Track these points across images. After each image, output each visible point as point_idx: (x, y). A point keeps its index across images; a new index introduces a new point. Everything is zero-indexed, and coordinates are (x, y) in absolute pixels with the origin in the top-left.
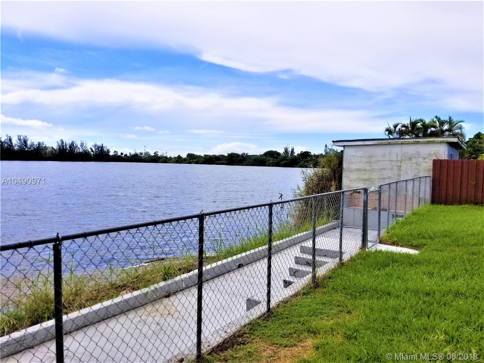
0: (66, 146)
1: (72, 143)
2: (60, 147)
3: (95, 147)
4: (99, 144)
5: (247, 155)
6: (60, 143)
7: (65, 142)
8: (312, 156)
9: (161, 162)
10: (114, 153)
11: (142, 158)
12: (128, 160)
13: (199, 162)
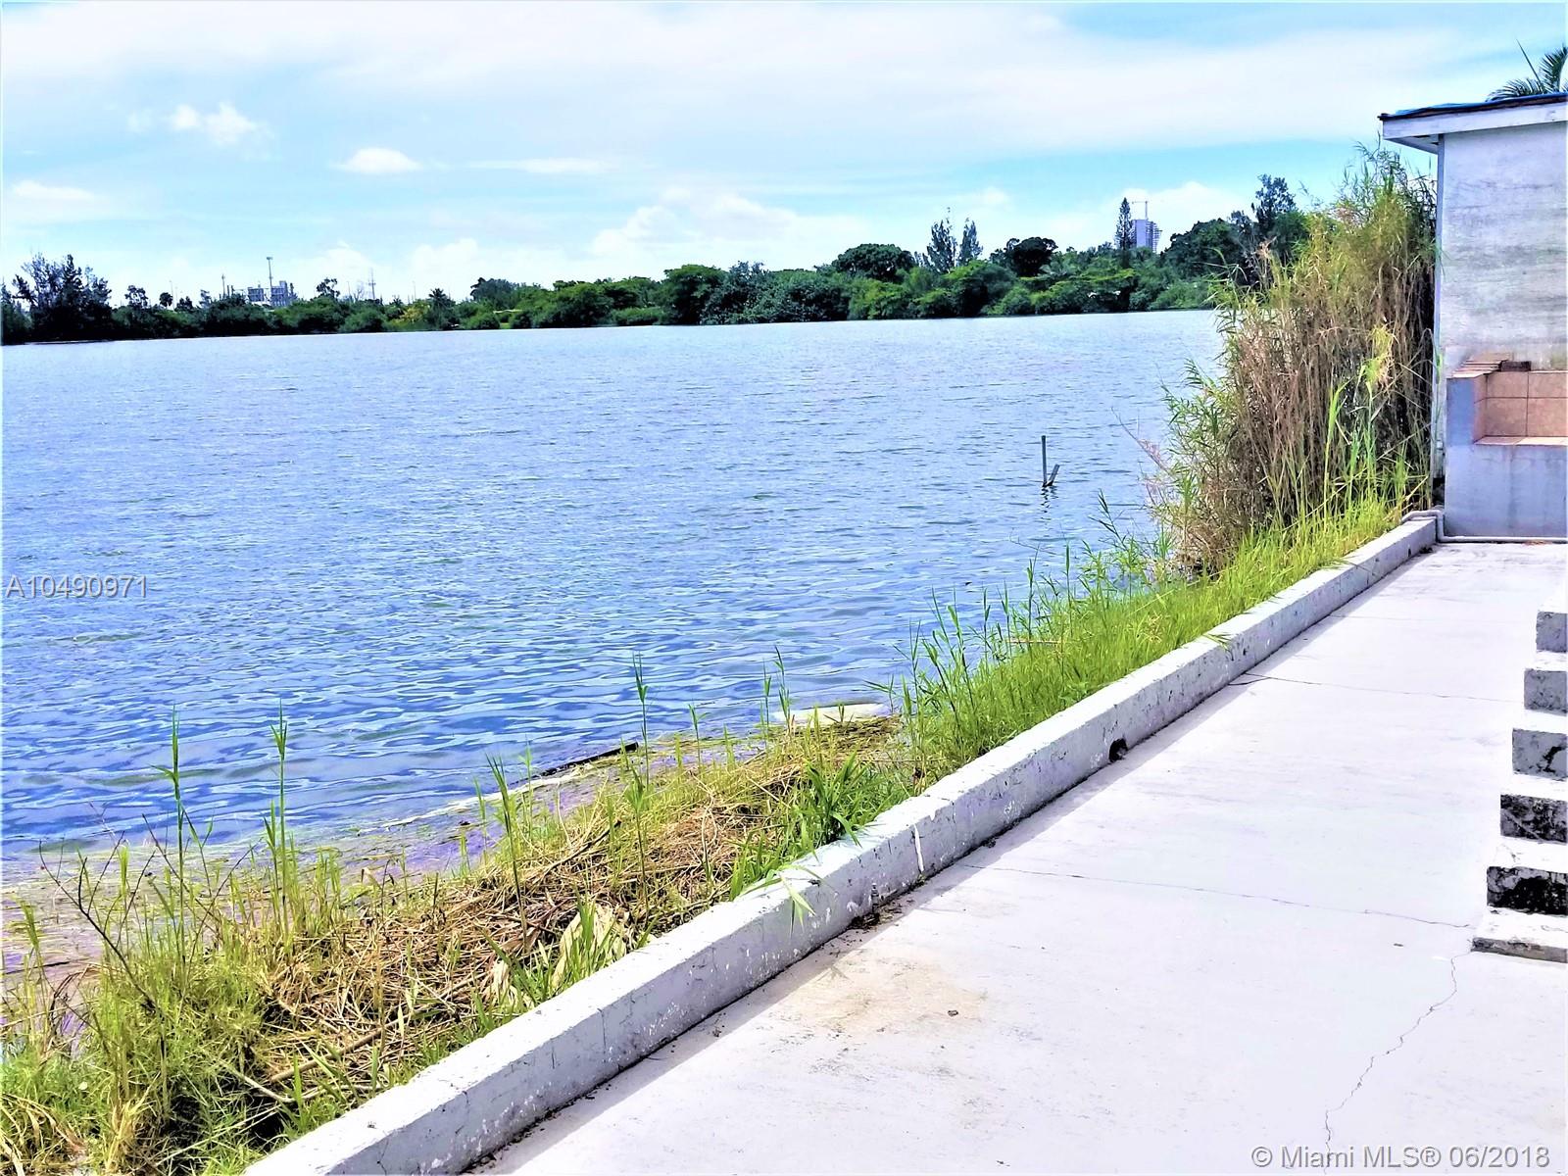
3: (37, 275)
4: (55, 257)
5: (756, 270)
8: (1059, 258)
9: (354, 327)
10: (127, 296)
11: (262, 316)
12: (195, 328)
13: (535, 320)
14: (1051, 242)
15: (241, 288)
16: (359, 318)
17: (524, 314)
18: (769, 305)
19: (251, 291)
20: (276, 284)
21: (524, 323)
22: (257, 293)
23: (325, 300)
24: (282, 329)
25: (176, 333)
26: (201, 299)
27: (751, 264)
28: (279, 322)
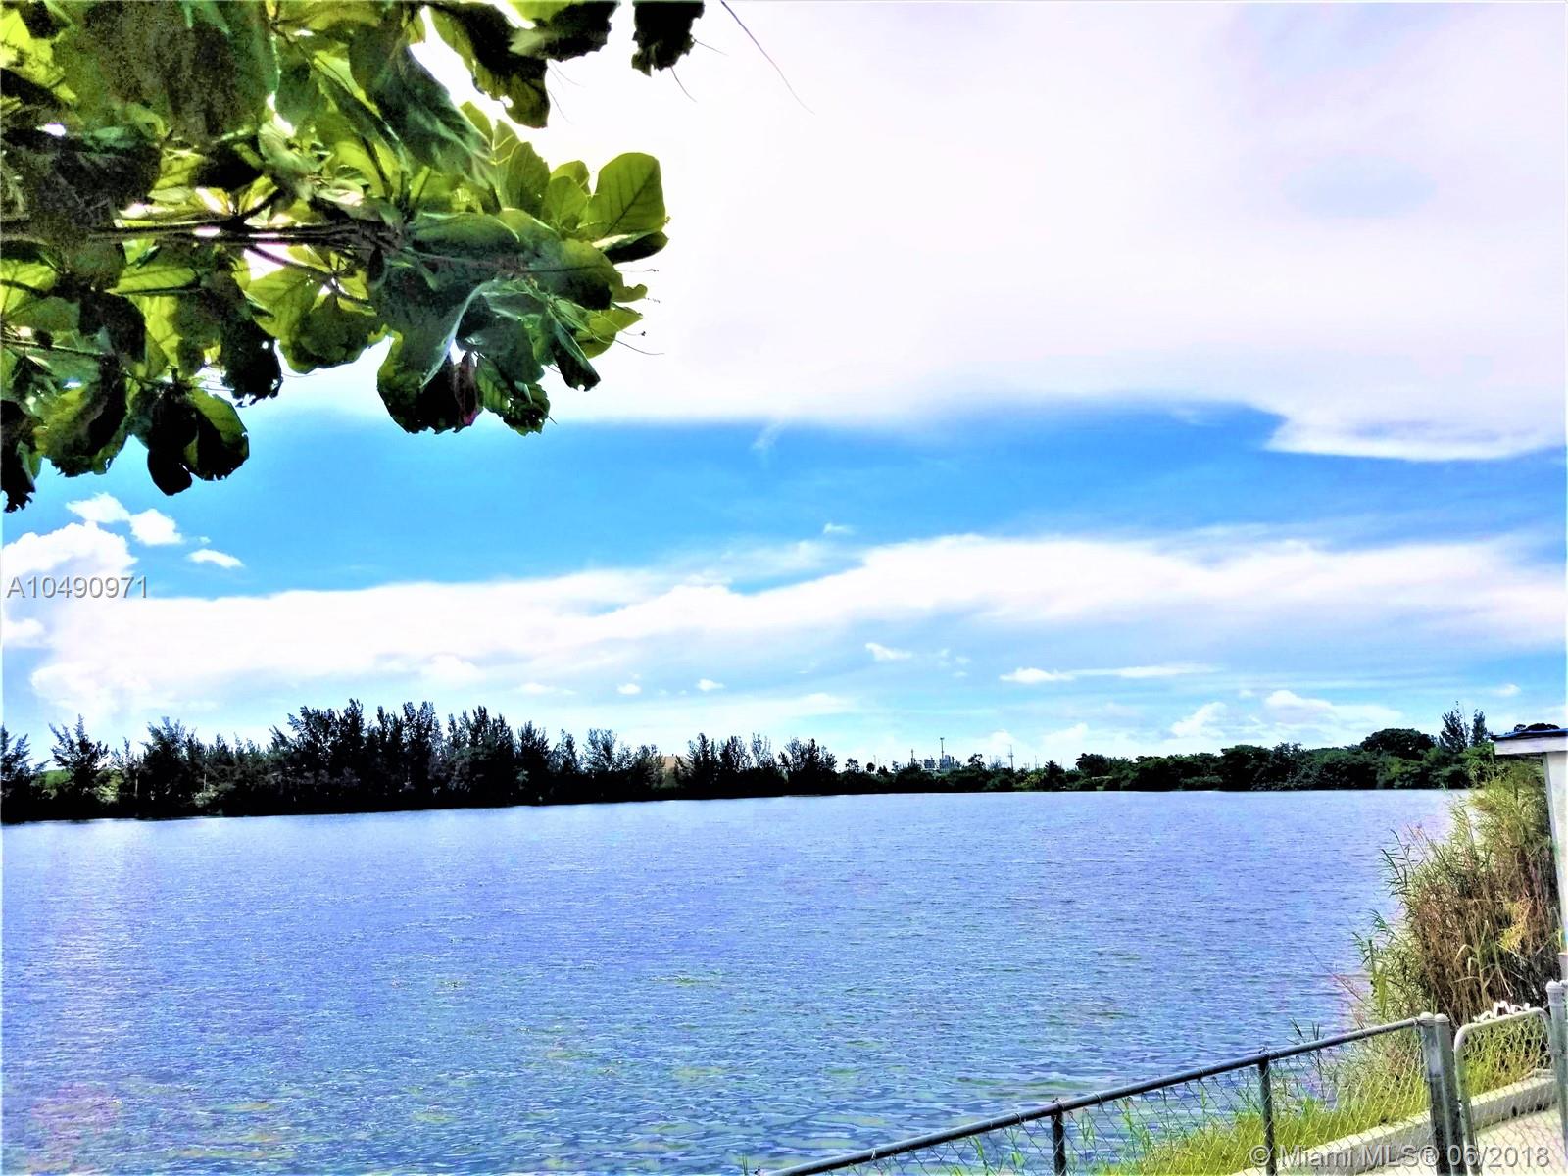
0: (713, 753)
1: (729, 744)
2: (697, 758)
3: (793, 753)
4: (804, 740)
5: (1296, 749)
7: (710, 742)
9: (992, 788)
10: (847, 765)
11: (932, 779)
12: (889, 787)
13: (1122, 784)
15: (920, 759)
16: (997, 781)
17: (1114, 780)
18: (1307, 776)
19: (927, 761)
20: (944, 756)
21: (1113, 786)
22: (929, 763)
23: (974, 768)
24: (944, 788)
25: (877, 790)
26: (892, 768)
27: (1291, 744)
28: (943, 784)
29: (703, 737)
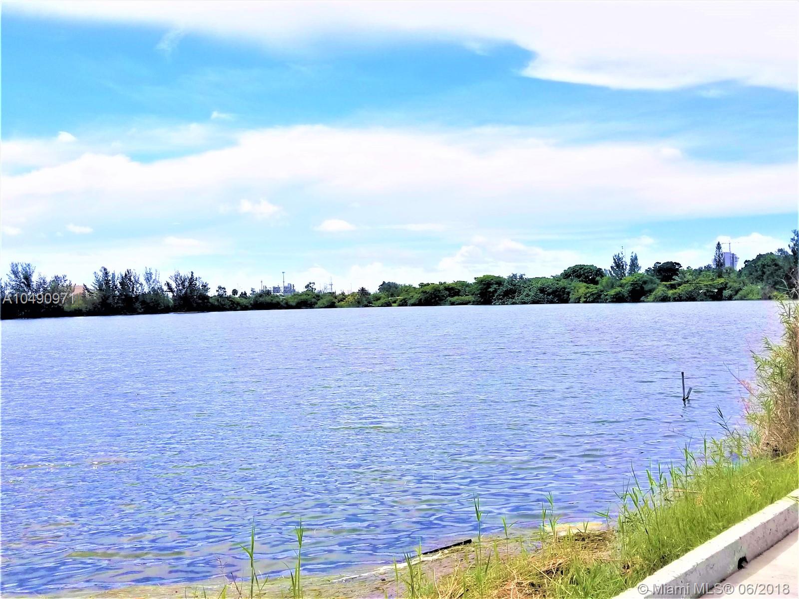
0: (113, 282)
1: (126, 275)
2: (100, 286)
3: (176, 281)
4: (185, 273)
5: (521, 277)
6: (101, 274)
7: (110, 274)
8: (683, 273)
9: (321, 306)
10: (217, 291)
11: (278, 299)
12: (247, 306)
13: (409, 302)
14: (678, 264)
15: (270, 287)
16: (324, 301)
17: (404, 299)
18: (528, 295)
19: (274, 288)
20: (286, 285)
21: (404, 303)
22: (276, 289)
23: (308, 292)
24: (288, 306)
25: (239, 308)
26: (251, 292)
27: (518, 275)
28: (287, 303)
29: (105, 269)
